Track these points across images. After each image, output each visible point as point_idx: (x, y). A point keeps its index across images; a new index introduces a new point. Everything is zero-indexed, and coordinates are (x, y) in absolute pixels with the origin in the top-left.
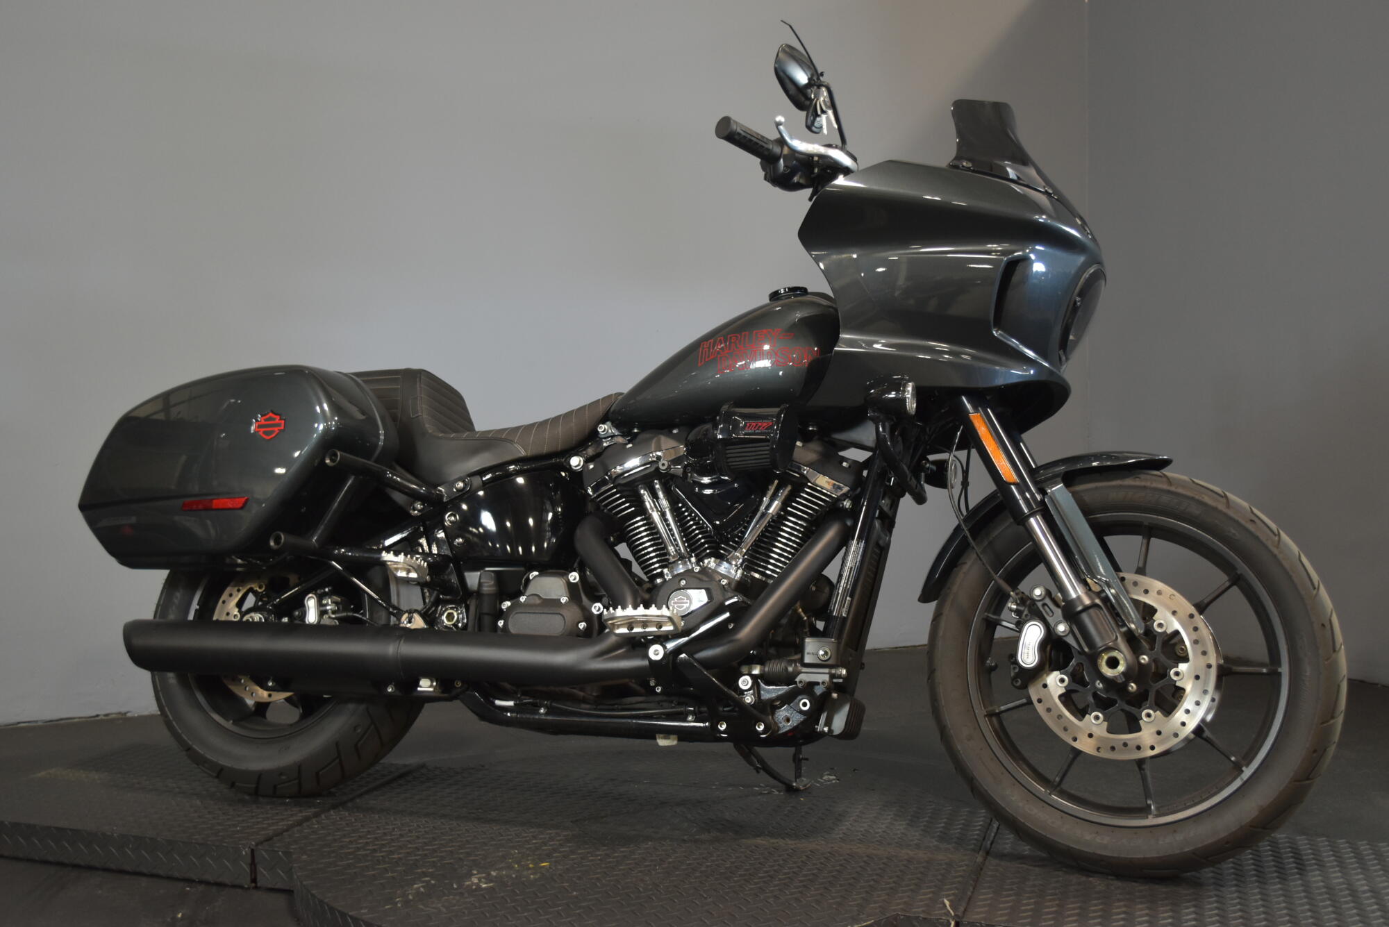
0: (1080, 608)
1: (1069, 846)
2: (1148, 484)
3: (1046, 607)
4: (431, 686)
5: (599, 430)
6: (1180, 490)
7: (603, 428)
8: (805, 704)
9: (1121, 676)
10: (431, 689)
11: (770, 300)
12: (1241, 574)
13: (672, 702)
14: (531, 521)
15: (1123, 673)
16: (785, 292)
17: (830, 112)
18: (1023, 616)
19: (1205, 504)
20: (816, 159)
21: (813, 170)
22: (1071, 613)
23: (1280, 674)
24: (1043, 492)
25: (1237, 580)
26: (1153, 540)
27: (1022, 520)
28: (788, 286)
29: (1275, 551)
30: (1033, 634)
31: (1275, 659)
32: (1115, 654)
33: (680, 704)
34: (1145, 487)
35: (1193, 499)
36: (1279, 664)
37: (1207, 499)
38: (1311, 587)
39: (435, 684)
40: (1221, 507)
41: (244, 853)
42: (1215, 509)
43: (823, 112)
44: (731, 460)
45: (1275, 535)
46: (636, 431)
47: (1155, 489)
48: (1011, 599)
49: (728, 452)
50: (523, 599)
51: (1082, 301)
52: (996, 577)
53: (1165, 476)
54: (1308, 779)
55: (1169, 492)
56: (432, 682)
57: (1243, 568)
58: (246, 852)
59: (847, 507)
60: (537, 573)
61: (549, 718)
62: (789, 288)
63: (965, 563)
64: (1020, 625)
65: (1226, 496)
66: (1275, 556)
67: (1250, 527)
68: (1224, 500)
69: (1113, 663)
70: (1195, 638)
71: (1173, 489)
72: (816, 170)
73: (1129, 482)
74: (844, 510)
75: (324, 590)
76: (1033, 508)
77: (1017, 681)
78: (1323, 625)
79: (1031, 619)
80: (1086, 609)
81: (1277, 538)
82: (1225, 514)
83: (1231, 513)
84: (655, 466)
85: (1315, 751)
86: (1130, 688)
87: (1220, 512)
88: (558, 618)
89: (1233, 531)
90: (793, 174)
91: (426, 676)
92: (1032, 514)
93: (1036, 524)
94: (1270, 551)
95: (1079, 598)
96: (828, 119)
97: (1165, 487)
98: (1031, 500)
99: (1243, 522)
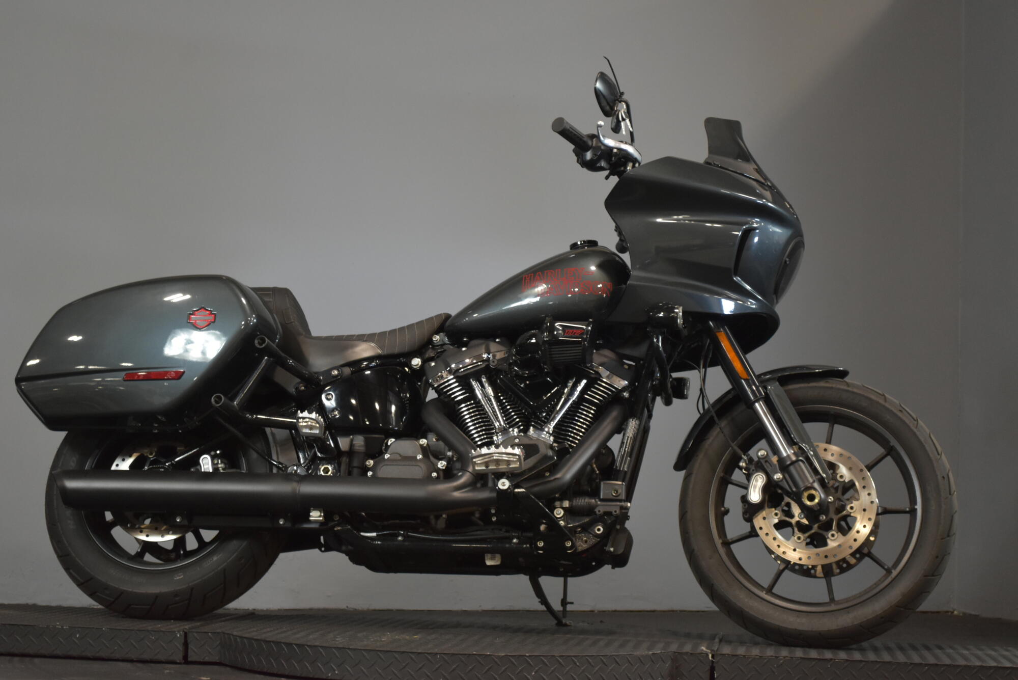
0: (788, 463)
1: (779, 626)
2: (834, 386)
3: (767, 464)
4: (320, 516)
5: (434, 339)
6: (855, 390)
7: (436, 338)
8: (599, 529)
9: (817, 505)
10: (321, 518)
11: (571, 249)
12: (893, 446)
13: (501, 530)
14: (377, 406)
15: (818, 504)
16: (581, 244)
17: (627, 121)
18: (751, 471)
19: (870, 399)
20: (615, 150)
21: (612, 158)
22: (784, 466)
23: (916, 510)
24: (765, 388)
25: (890, 451)
26: (836, 426)
27: (750, 405)
28: (583, 239)
29: (915, 430)
30: (758, 483)
31: (913, 501)
32: (813, 492)
33: (507, 531)
34: (832, 388)
35: (863, 396)
36: (915, 503)
37: (873, 397)
38: (936, 453)
39: (322, 514)
40: (882, 401)
41: (178, 635)
42: (878, 403)
43: (624, 120)
44: (554, 356)
45: (915, 420)
46: (465, 339)
47: (839, 389)
48: (743, 460)
49: (552, 350)
50: (387, 456)
51: (790, 261)
52: (733, 445)
53: (845, 381)
54: (933, 575)
55: (848, 391)
56: (321, 513)
57: (893, 442)
58: (180, 635)
59: (626, 397)
60: (393, 440)
61: (406, 543)
62: (584, 241)
63: (709, 439)
64: (749, 477)
65: (884, 395)
66: (915, 434)
67: (899, 414)
68: (883, 397)
69: (811, 498)
70: (863, 485)
71: (850, 389)
72: (613, 159)
73: (822, 384)
74: (623, 398)
75: (216, 452)
76: (757, 397)
77: (746, 515)
78: (943, 477)
79: (757, 471)
80: (793, 463)
81: (916, 422)
82: (884, 406)
83: (887, 405)
84: (487, 363)
85: (937, 557)
86: (821, 518)
87: (880, 404)
88: (417, 468)
89: (888, 417)
90: (599, 160)
91: (316, 508)
92: (757, 401)
93: (760, 407)
94: (912, 430)
95: (788, 456)
96: (626, 125)
97: (845, 388)
98: (756, 392)
99: (895, 411)
